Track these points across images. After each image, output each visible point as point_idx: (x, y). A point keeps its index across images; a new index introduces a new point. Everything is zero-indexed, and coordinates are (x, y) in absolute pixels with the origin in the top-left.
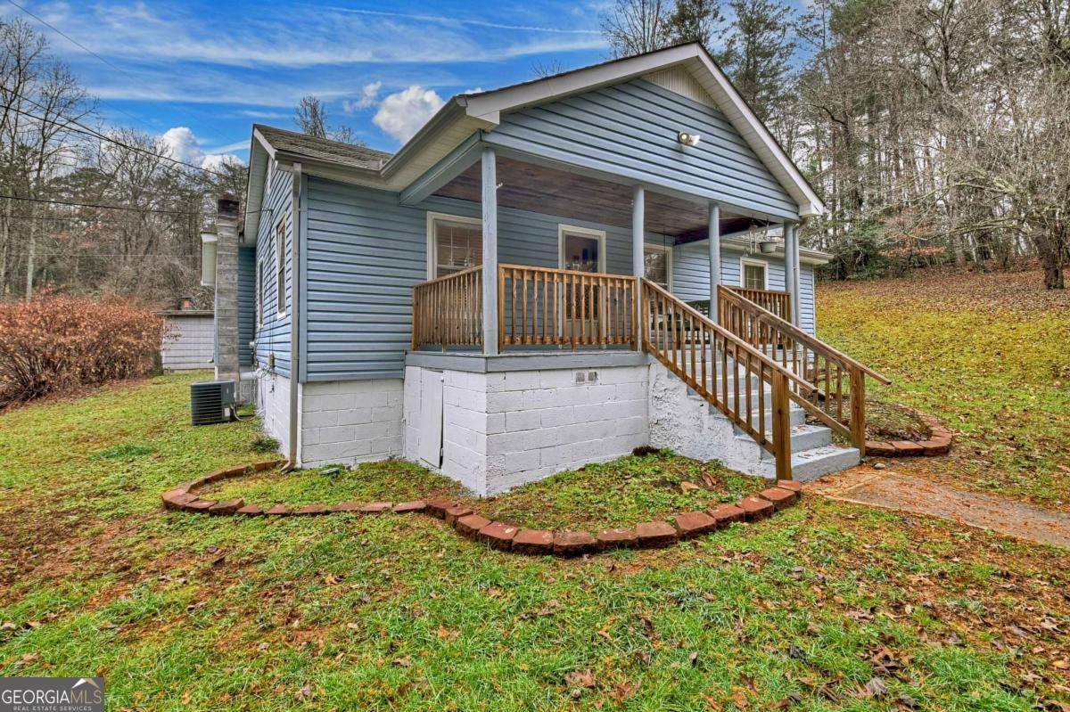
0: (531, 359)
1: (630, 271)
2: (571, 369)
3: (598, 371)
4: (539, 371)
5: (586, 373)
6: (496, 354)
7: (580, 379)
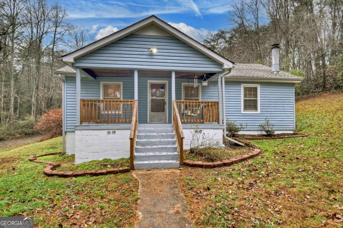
0: (90, 126)
1: (133, 98)
2: (105, 130)
3: (116, 131)
4: (93, 130)
5: (111, 131)
6: (79, 125)
7: (109, 133)
